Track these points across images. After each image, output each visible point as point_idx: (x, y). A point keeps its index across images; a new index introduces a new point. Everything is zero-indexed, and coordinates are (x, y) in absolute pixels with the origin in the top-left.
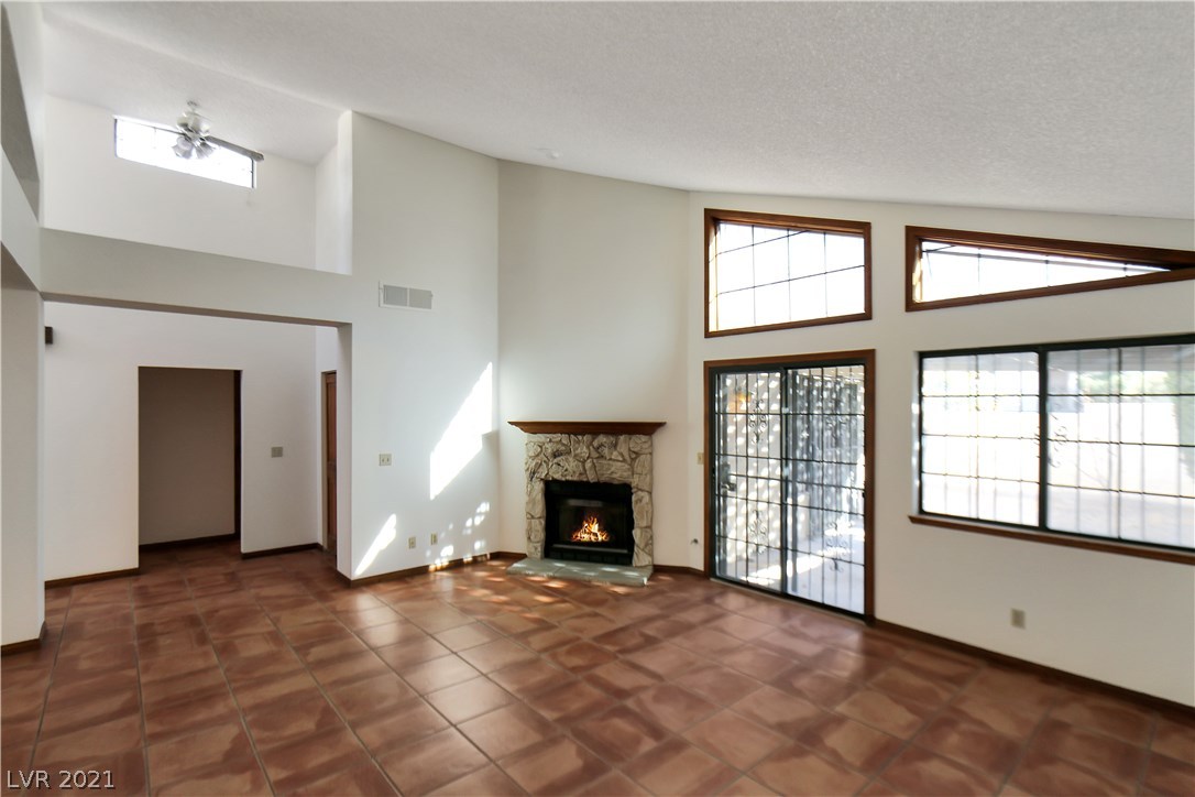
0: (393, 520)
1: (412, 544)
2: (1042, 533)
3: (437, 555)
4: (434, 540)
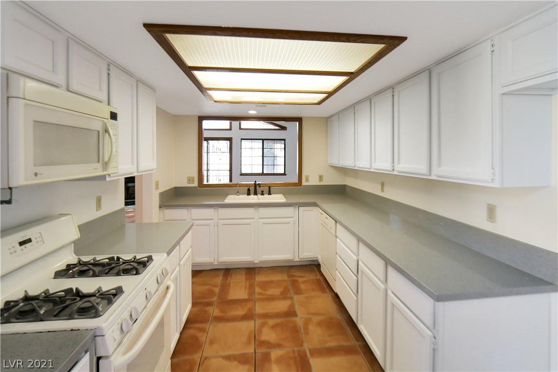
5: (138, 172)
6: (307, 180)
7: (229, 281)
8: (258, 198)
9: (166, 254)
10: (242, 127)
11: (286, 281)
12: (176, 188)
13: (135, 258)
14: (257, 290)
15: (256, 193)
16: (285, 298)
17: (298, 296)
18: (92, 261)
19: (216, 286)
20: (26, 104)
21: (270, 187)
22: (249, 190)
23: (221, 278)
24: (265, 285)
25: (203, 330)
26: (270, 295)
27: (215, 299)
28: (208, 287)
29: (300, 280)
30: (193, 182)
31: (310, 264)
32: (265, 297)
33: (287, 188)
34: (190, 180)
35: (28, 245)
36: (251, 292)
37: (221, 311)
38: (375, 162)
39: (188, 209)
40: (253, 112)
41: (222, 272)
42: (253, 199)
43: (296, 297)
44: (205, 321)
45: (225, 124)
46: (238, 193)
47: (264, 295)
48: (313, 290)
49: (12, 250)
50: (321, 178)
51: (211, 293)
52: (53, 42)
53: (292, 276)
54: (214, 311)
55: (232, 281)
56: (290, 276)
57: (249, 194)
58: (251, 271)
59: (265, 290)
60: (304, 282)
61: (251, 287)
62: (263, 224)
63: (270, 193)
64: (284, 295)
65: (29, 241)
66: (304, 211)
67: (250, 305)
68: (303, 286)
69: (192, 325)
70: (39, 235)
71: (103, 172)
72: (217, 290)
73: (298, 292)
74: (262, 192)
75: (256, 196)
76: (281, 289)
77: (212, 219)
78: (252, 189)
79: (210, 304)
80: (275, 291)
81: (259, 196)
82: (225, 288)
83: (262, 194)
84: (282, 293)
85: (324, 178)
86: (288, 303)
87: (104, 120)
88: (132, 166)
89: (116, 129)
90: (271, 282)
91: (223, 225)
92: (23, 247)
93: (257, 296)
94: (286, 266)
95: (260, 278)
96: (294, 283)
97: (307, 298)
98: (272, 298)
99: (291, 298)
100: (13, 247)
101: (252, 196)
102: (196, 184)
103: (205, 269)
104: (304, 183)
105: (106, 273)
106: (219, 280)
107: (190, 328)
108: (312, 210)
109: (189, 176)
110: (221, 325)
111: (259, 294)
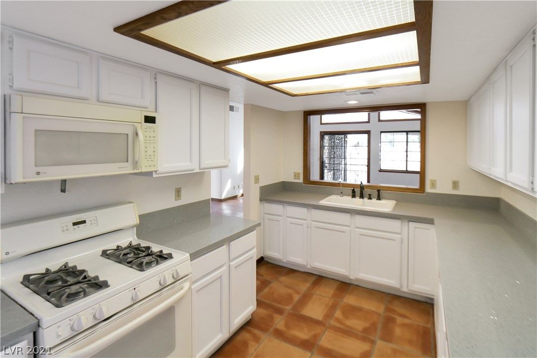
0: (230, 181)
1: (234, 188)
2: (407, 172)
3: (239, 192)
4: (239, 187)
5: (200, 169)
6: (433, 185)
7: (313, 292)
8: (364, 202)
9: (188, 255)
10: (381, 118)
11: (379, 314)
12: (283, 182)
13: (161, 251)
14: (338, 314)
15: (362, 196)
16: (364, 339)
17: (384, 343)
18: (137, 246)
19: (298, 293)
20: (24, 117)
21: (379, 191)
22: (354, 191)
23: (308, 285)
24: (351, 311)
25: (257, 339)
26: (348, 327)
27: (288, 308)
28: (290, 291)
29: (399, 320)
30: (299, 178)
31: (426, 302)
32: (342, 327)
33: (402, 195)
34: (296, 176)
35: (81, 226)
36: (329, 315)
37: (287, 326)
38: (511, 170)
39: (283, 205)
40: (353, 103)
41: (313, 279)
42: (357, 203)
43: (380, 343)
44: (264, 330)
45: (363, 116)
46: (342, 194)
47: (341, 323)
48: (410, 342)
49: (65, 228)
50: (455, 185)
51: (290, 298)
52: (78, 63)
53: (392, 311)
54: (279, 322)
55: (318, 292)
56: (388, 309)
57: (354, 196)
58: (344, 286)
59: (347, 318)
60: (404, 325)
61: (333, 308)
62: (361, 235)
63: (379, 198)
64: (365, 336)
65: (84, 222)
66: (416, 228)
67: (318, 330)
68: (398, 331)
69: (252, 329)
70: (95, 218)
71: (134, 170)
72: (296, 298)
73: (388, 336)
74: (370, 195)
75: (361, 200)
76: (366, 325)
77: (305, 220)
78: (358, 191)
79: (280, 312)
80: (357, 324)
81: (366, 200)
82: (306, 298)
83: (370, 198)
84: (365, 330)
85: (461, 185)
86: (365, 347)
87: (135, 124)
88: (191, 164)
89: (154, 132)
90: (360, 309)
91: (316, 227)
92: (76, 227)
93: (333, 322)
94: (391, 294)
95: (350, 300)
96: (389, 321)
97: (395, 351)
98: (348, 332)
99: (373, 342)
100: (66, 226)
101: (358, 200)
102: (301, 180)
103: (300, 269)
104: (429, 189)
105: (128, 263)
106: (304, 287)
107: (249, 332)
108: (429, 229)
109: (295, 171)
110: (276, 342)
111: (338, 320)
